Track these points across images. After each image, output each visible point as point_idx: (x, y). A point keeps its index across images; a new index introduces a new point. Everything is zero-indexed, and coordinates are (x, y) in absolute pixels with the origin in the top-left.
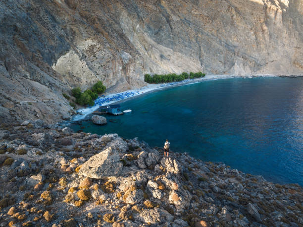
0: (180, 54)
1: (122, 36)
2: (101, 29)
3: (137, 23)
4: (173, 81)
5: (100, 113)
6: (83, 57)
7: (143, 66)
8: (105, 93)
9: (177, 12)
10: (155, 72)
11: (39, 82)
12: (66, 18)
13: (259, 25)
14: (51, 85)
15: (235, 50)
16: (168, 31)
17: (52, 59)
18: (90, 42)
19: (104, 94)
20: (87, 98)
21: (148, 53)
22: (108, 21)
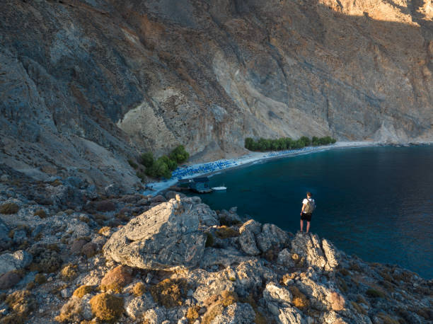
0: (297, 111)
1: (214, 84)
2: (186, 75)
3: (236, 68)
4: (288, 148)
5: (179, 189)
6: (160, 112)
7: (244, 127)
8: (187, 162)
9: (293, 53)
10: (260, 135)
11: (96, 142)
12: (140, 60)
13: (418, 70)
14: (112, 148)
15: (381, 105)
16: (280, 79)
17: (118, 113)
18: (170, 92)
19: (186, 164)
20: (161, 168)
21: (251, 110)
22: (196, 65)
